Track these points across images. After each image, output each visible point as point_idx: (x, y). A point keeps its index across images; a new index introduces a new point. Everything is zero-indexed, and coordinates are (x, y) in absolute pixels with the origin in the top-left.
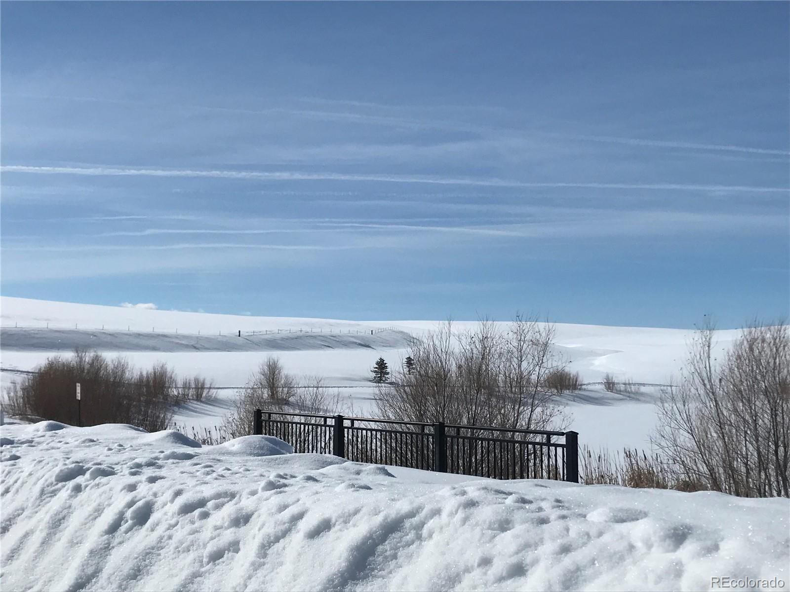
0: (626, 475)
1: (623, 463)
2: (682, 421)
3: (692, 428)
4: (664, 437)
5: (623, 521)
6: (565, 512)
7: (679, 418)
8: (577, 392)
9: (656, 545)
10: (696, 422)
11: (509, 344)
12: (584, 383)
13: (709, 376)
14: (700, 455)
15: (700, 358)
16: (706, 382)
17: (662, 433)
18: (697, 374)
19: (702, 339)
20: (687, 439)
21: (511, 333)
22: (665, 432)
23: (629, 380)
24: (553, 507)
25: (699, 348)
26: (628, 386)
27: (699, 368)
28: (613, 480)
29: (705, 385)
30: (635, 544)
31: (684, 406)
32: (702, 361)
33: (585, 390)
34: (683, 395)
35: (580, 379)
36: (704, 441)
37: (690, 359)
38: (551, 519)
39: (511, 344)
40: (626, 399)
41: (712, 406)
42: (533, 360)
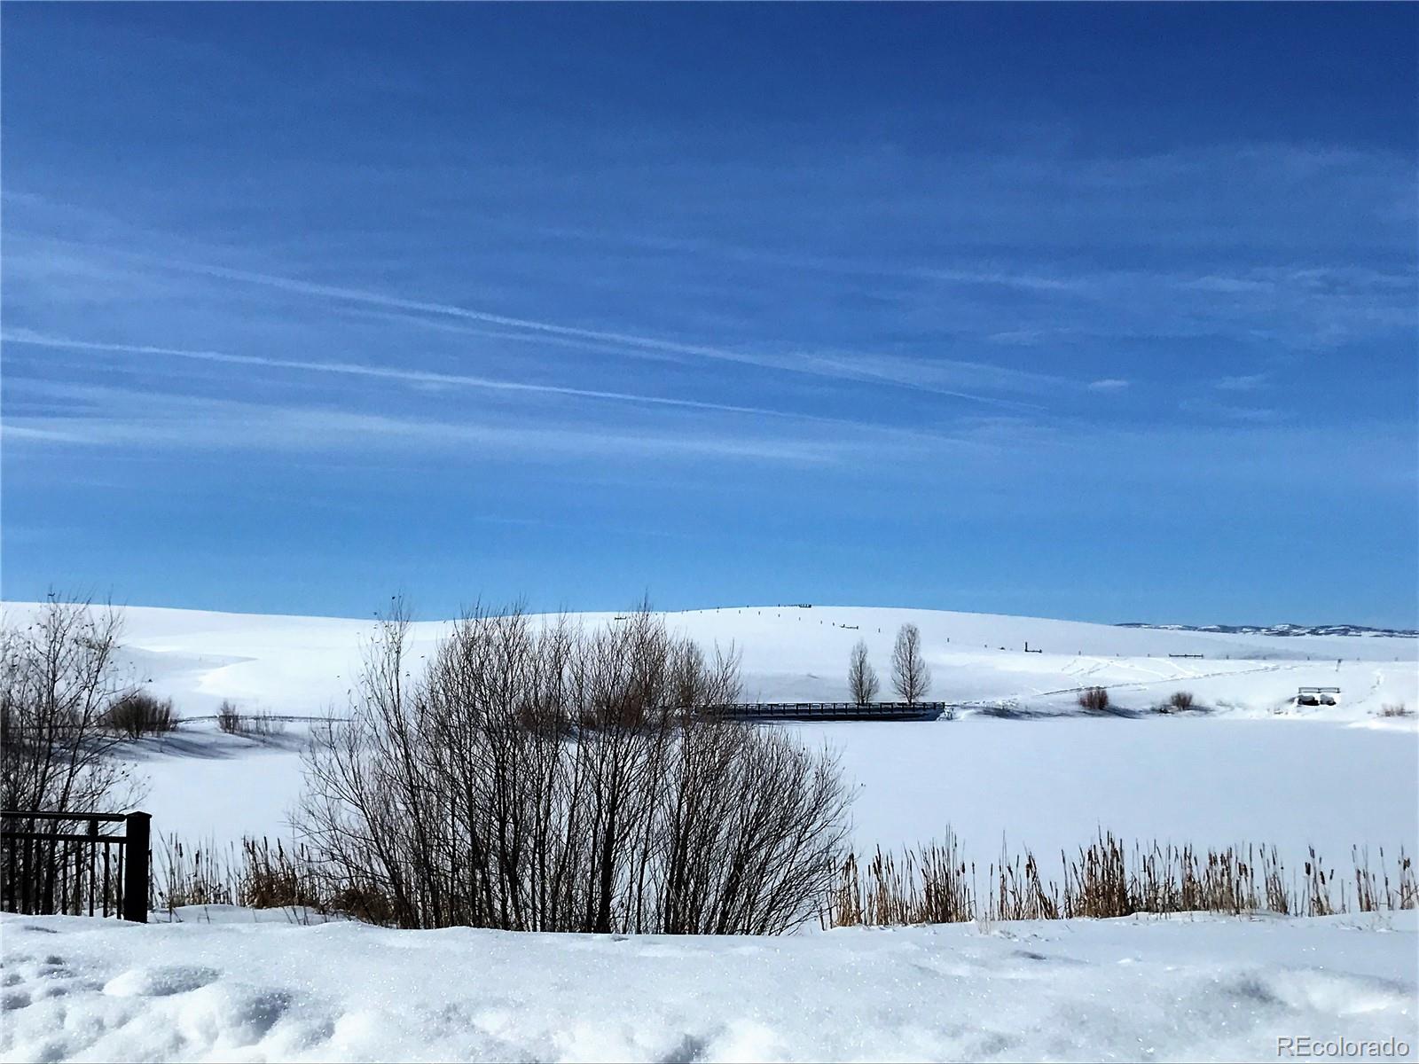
0: (246, 885)
1: (241, 865)
2: (345, 784)
3: (363, 796)
4: (313, 815)
5: (169, 991)
6: (62, 982)
7: (340, 778)
8: (167, 734)
9: (223, 1033)
10: (370, 785)
11: (32, 648)
12: (180, 718)
13: (396, 703)
14: (375, 844)
15: (383, 672)
16: (391, 714)
17: (310, 808)
18: (376, 700)
19: (387, 638)
20: (353, 816)
21: (36, 629)
22: (316, 805)
23: (264, 712)
24: (41, 974)
25: (382, 655)
26: (262, 722)
27: (380, 690)
28: (222, 896)
29: (388, 720)
30: (186, 1034)
31: (351, 756)
32: (385, 676)
33: (183, 730)
34: (349, 738)
35: (174, 710)
36: (383, 820)
37: (365, 673)
38: (31, 1000)
39: (35, 647)
40: (258, 746)
41: (399, 756)
42: (77, 678)
